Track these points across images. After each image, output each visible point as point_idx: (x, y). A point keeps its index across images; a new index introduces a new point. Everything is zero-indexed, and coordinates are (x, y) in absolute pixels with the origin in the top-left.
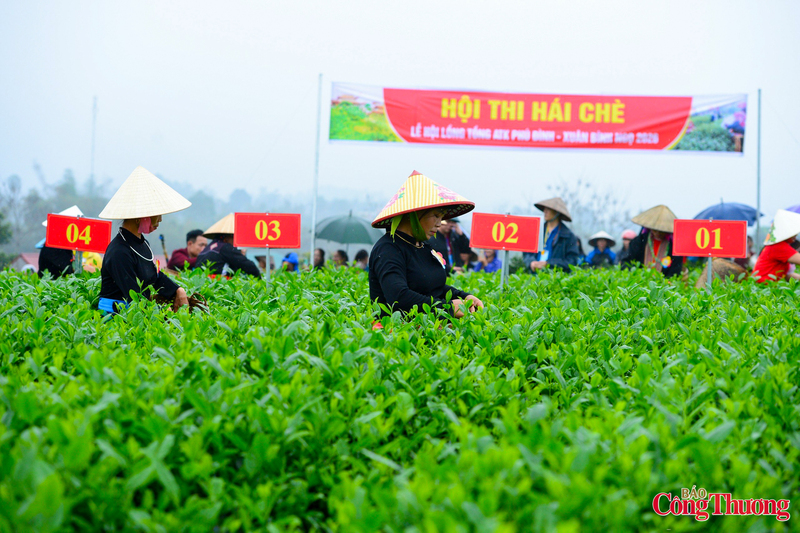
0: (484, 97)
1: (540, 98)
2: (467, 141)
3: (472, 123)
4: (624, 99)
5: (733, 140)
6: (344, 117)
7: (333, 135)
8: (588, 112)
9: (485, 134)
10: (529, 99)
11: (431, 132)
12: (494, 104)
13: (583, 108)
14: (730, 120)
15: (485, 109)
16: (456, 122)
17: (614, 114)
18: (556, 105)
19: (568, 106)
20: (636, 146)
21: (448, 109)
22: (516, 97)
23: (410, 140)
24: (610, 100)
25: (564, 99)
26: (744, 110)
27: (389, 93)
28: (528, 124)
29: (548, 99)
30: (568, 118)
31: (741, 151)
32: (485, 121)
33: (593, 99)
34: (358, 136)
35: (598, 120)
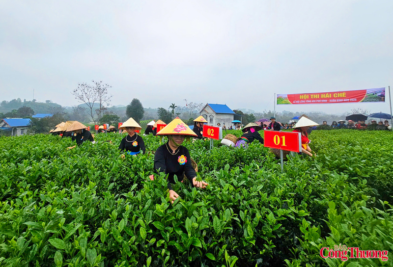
0: (309, 94)
1: (323, 93)
2: (306, 103)
3: (307, 99)
4: (345, 92)
5: (381, 99)
6: (280, 100)
7: (277, 104)
8: (336, 95)
9: (310, 101)
10: (320, 94)
11: (298, 102)
12: (312, 95)
13: (334, 94)
14: (380, 94)
15: (310, 97)
16: (303, 100)
17: (344, 95)
18: (327, 95)
19: (330, 95)
20: (350, 102)
21: (301, 97)
22: (317, 94)
23: (293, 103)
24: (342, 92)
25: (329, 93)
26: (384, 91)
27: (288, 95)
28: (320, 98)
29: (325, 93)
30: (330, 97)
31: (384, 101)
32: (310, 99)
33: (337, 93)
34: (282, 103)
35: (339, 96)
